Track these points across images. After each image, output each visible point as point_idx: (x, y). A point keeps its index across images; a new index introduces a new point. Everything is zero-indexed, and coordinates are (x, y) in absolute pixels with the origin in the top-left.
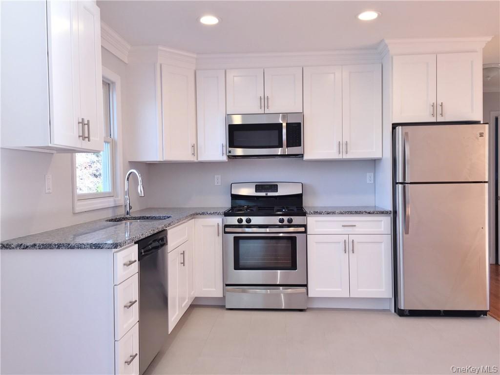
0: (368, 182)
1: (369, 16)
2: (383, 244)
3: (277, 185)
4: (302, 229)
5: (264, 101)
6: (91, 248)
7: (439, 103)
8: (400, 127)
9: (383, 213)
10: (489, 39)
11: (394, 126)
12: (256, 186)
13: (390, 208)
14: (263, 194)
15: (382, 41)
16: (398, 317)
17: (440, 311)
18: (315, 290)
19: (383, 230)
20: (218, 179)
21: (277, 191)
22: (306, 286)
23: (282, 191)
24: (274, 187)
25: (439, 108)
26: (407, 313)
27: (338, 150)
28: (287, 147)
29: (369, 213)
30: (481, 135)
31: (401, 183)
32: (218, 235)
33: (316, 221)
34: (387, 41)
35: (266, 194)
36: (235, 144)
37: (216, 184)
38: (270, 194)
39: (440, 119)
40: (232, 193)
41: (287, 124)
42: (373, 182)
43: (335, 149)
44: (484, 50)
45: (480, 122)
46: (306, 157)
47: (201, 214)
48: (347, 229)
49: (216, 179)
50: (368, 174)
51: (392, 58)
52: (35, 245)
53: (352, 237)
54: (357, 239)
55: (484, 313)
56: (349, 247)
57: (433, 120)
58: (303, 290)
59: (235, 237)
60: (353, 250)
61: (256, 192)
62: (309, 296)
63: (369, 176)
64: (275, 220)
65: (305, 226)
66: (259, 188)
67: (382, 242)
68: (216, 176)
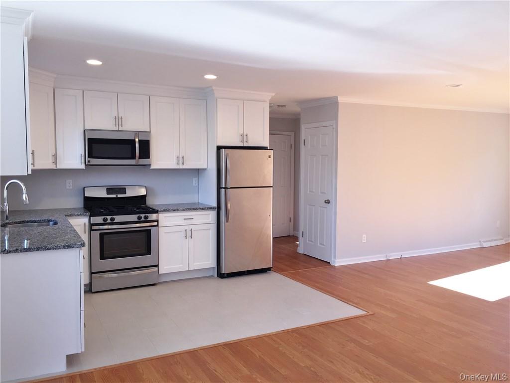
0: (194, 185)
1: (210, 77)
2: (211, 231)
3: (125, 188)
4: (156, 223)
5: (118, 120)
6: (64, 248)
7: (245, 134)
8: (223, 150)
9: (211, 208)
10: (273, 94)
11: (219, 148)
12: (107, 189)
13: (215, 204)
14: (114, 196)
15: (211, 87)
16: (221, 279)
17: (245, 271)
18: (164, 268)
19: (211, 220)
20: (69, 184)
21: (126, 193)
22: (157, 266)
23: (130, 193)
24: (123, 190)
25: (245, 137)
26: (226, 276)
27: (177, 162)
28: (139, 159)
29: (202, 209)
30: (270, 157)
31: (224, 188)
32: (85, 233)
33: (165, 217)
34: (214, 88)
35: (117, 196)
36: (94, 155)
37: (67, 188)
38: (119, 196)
39: (246, 145)
40: (86, 195)
41: (139, 140)
42: (197, 185)
43: (175, 161)
44: (270, 100)
45: (267, 147)
46: (152, 167)
47: (68, 216)
48: (186, 221)
49: (67, 184)
50: (194, 179)
51: (217, 100)
52: (17, 250)
53: (190, 227)
54: (194, 227)
55: (269, 269)
56: (188, 235)
57: (241, 145)
58: (155, 269)
59: (100, 234)
60: (191, 236)
61: (107, 194)
62: (160, 273)
63: (194, 181)
64: (134, 218)
65: (157, 221)
66: (110, 190)
67: (210, 229)
68: (67, 181)
